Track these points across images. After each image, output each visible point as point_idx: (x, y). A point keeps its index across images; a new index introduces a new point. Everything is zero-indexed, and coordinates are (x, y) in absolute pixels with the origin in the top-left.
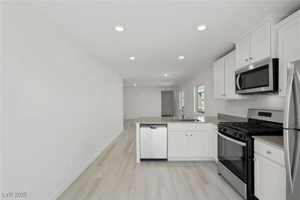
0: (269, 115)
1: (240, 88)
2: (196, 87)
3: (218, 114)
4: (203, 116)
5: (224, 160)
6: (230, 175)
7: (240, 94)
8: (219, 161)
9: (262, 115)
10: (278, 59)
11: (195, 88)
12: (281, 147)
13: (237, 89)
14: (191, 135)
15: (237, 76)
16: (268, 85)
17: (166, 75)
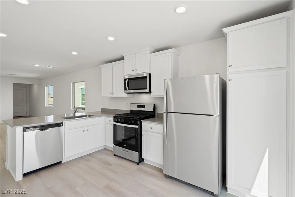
0: (144, 107)
1: (128, 89)
2: (73, 83)
3: (102, 109)
4: (84, 112)
5: (119, 142)
6: (125, 152)
7: (126, 93)
8: (115, 145)
9: (140, 107)
10: (150, 74)
11: (71, 84)
12: (162, 124)
13: (125, 89)
14: (88, 130)
15: (125, 80)
16: (147, 89)
17: (37, 65)
